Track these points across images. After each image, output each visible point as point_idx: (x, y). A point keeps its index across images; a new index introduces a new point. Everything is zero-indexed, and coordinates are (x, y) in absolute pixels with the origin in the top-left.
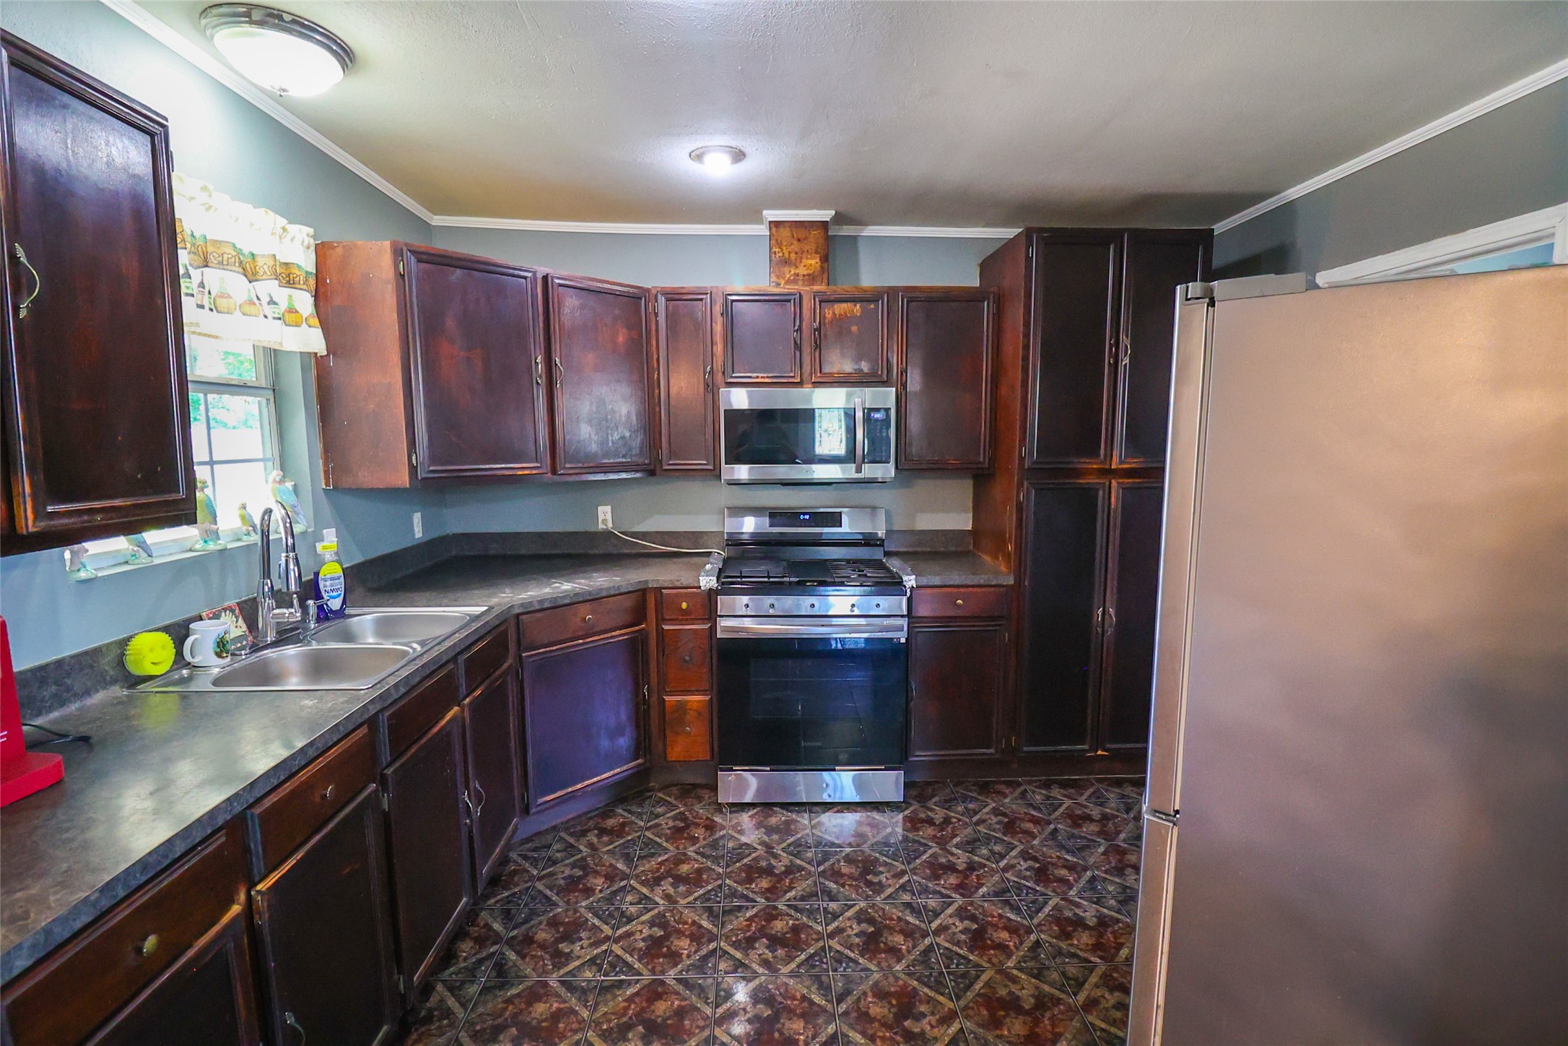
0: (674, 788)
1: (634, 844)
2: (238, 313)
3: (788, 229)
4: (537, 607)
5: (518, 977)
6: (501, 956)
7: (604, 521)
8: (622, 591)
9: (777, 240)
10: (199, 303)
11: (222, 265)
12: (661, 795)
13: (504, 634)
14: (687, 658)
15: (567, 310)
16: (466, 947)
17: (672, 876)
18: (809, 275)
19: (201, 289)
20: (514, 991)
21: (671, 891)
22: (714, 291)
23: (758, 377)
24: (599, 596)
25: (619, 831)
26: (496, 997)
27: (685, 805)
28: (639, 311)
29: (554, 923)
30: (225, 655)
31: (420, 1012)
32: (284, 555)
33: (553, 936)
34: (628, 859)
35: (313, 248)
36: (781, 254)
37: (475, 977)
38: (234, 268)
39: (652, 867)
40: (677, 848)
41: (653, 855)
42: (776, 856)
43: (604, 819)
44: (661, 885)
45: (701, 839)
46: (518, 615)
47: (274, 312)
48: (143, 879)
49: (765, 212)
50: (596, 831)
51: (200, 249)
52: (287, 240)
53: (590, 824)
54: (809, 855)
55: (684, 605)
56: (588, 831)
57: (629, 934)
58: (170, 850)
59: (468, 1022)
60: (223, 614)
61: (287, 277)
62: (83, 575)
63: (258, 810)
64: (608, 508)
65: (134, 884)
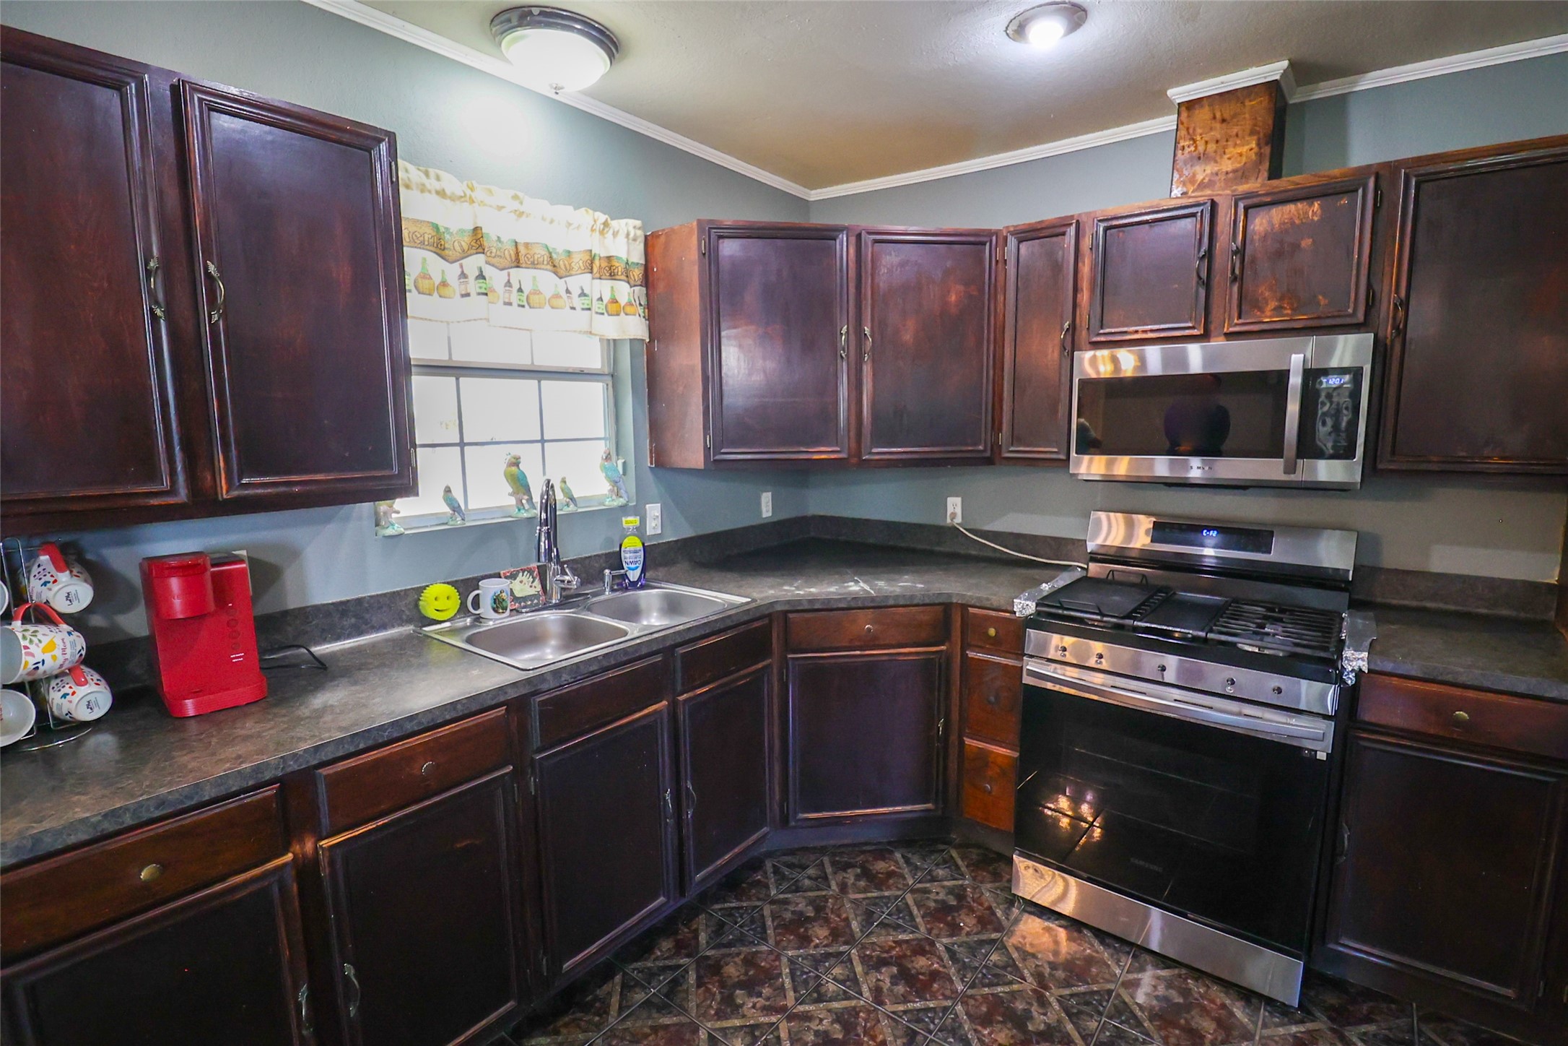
0: (974, 851)
1: (886, 904)
2: (547, 307)
3: (1207, 108)
4: (807, 607)
5: (680, 1006)
6: (683, 973)
7: (954, 515)
8: (915, 602)
9: (1188, 129)
10: (507, 300)
11: (534, 265)
12: (954, 854)
13: (766, 631)
14: (992, 699)
15: (884, 270)
16: (666, 945)
17: (900, 966)
18: (1235, 171)
19: (507, 288)
20: (666, 1020)
21: (887, 984)
22: (1084, 219)
23: (1136, 332)
24: (883, 604)
25: (877, 881)
26: (649, 1017)
27: (974, 878)
28: (981, 261)
29: (750, 961)
30: (501, 611)
31: (588, 996)
32: (538, 528)
33: (738, 977)
34: (869, 917)
35: (642, 239)
36: (1192, 148)
37: (649, 984)
38: (543, 267)
39: (886, 942)
40: (930, 931)
41: (897, 927)
42: (1043, 1002)
43: (876, 859)
44: (881, 973)
45: (964, 932)
46: (786, 613)
47: (583, 304)
48: (157, 814)
49: (1170, 92)
50: (859, 871)
51: (506, 252)
52: (609, 235)
53: (858, 859)
54: (1093, 1025)
55: (992, 632)
56: (852, 866)
57: (807, 1017)
58: (197, 793)
59: (611, 1031)
60: (521, 574)
61: (610, 270)
62: (389, 532)
63: (324, 771)
64: (958, 500)
65: (146, 816)
